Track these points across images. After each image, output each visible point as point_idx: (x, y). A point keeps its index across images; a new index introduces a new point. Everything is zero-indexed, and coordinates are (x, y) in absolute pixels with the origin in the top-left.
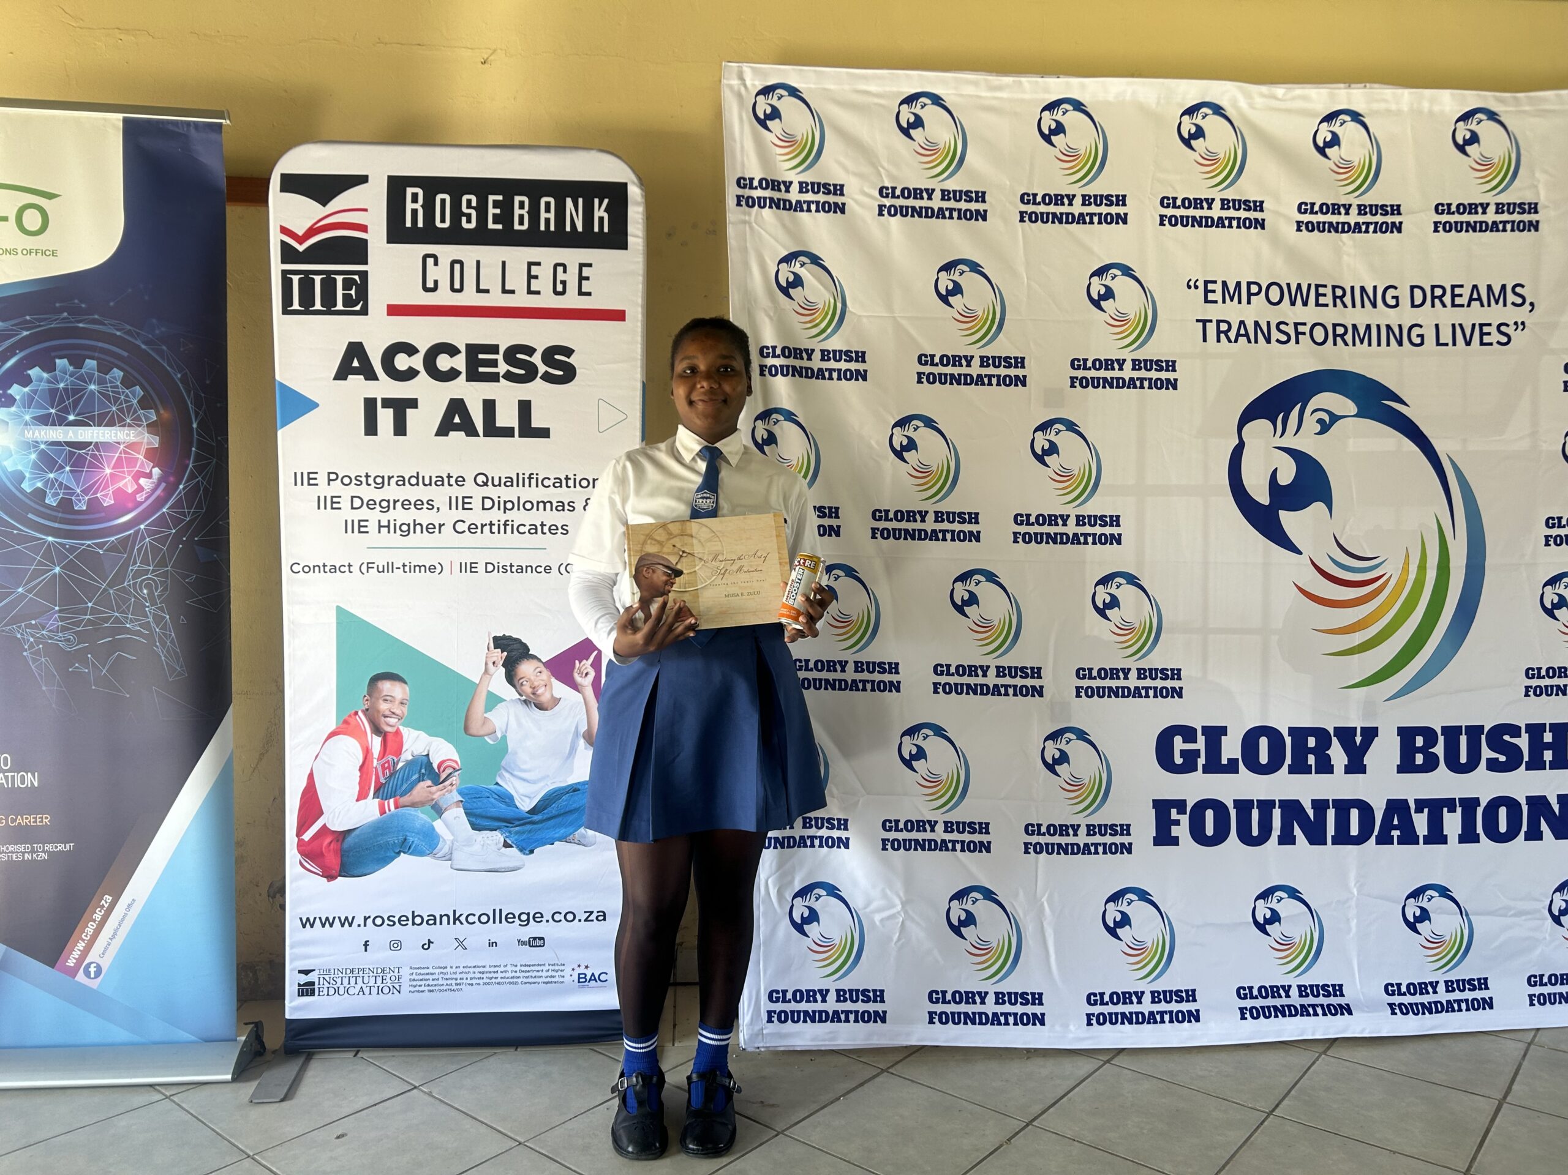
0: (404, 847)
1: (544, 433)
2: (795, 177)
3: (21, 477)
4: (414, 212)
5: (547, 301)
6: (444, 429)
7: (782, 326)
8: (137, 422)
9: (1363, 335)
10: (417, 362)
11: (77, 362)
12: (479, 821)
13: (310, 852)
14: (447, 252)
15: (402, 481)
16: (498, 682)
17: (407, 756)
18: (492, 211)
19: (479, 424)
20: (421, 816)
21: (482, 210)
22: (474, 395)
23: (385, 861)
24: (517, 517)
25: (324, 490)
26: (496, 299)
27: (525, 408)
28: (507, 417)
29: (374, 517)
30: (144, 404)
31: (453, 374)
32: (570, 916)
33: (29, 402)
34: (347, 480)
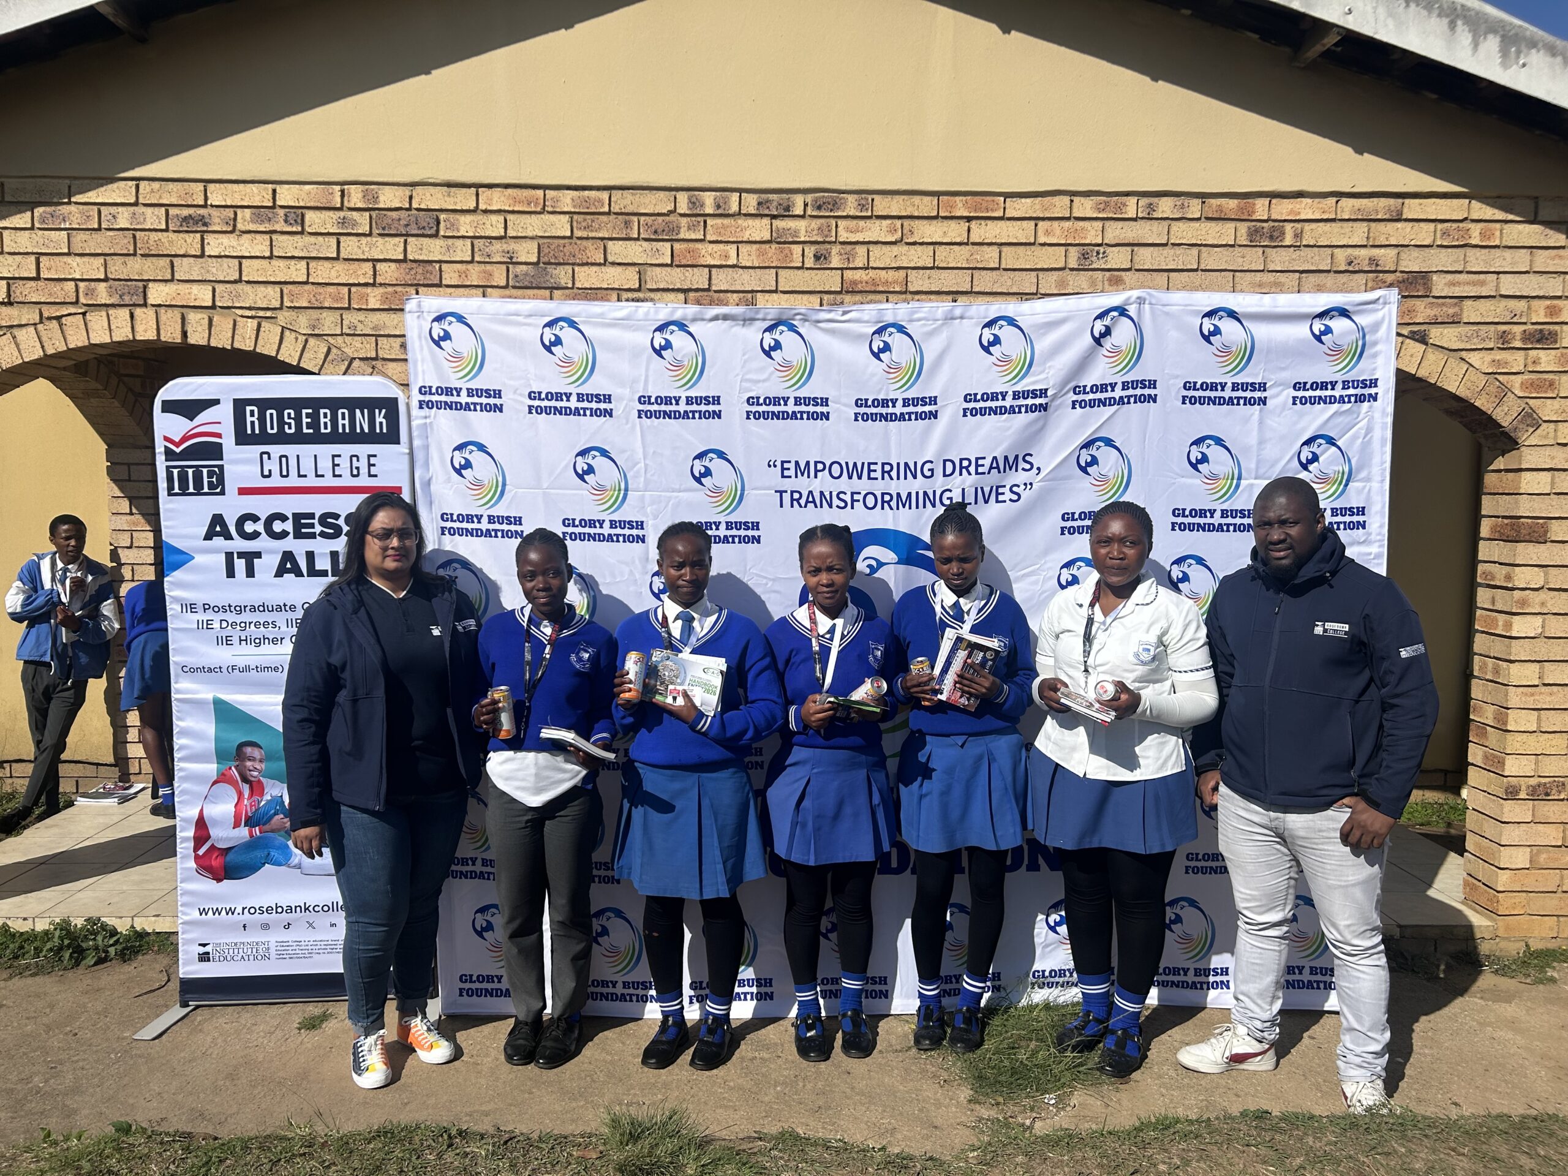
0: (268, 860)
2: (463, 385)
4: (253, 423)
5: (344, 481)
6: (280, 573)
9: (905, 501)
10: (260, 527)
13: (202, 863)
14: (276, 450)
15: (253, 609)
18: (305, 420)
19: (304, 568)
20: (279, 838)
21: (298, 419)
22: (299, 548)
23: (254, 869)
25: (202, 615)
26: (311, 481)
28: (322, 562)
29: (236, 634)
31: (284, 535)
34: (216, 609)
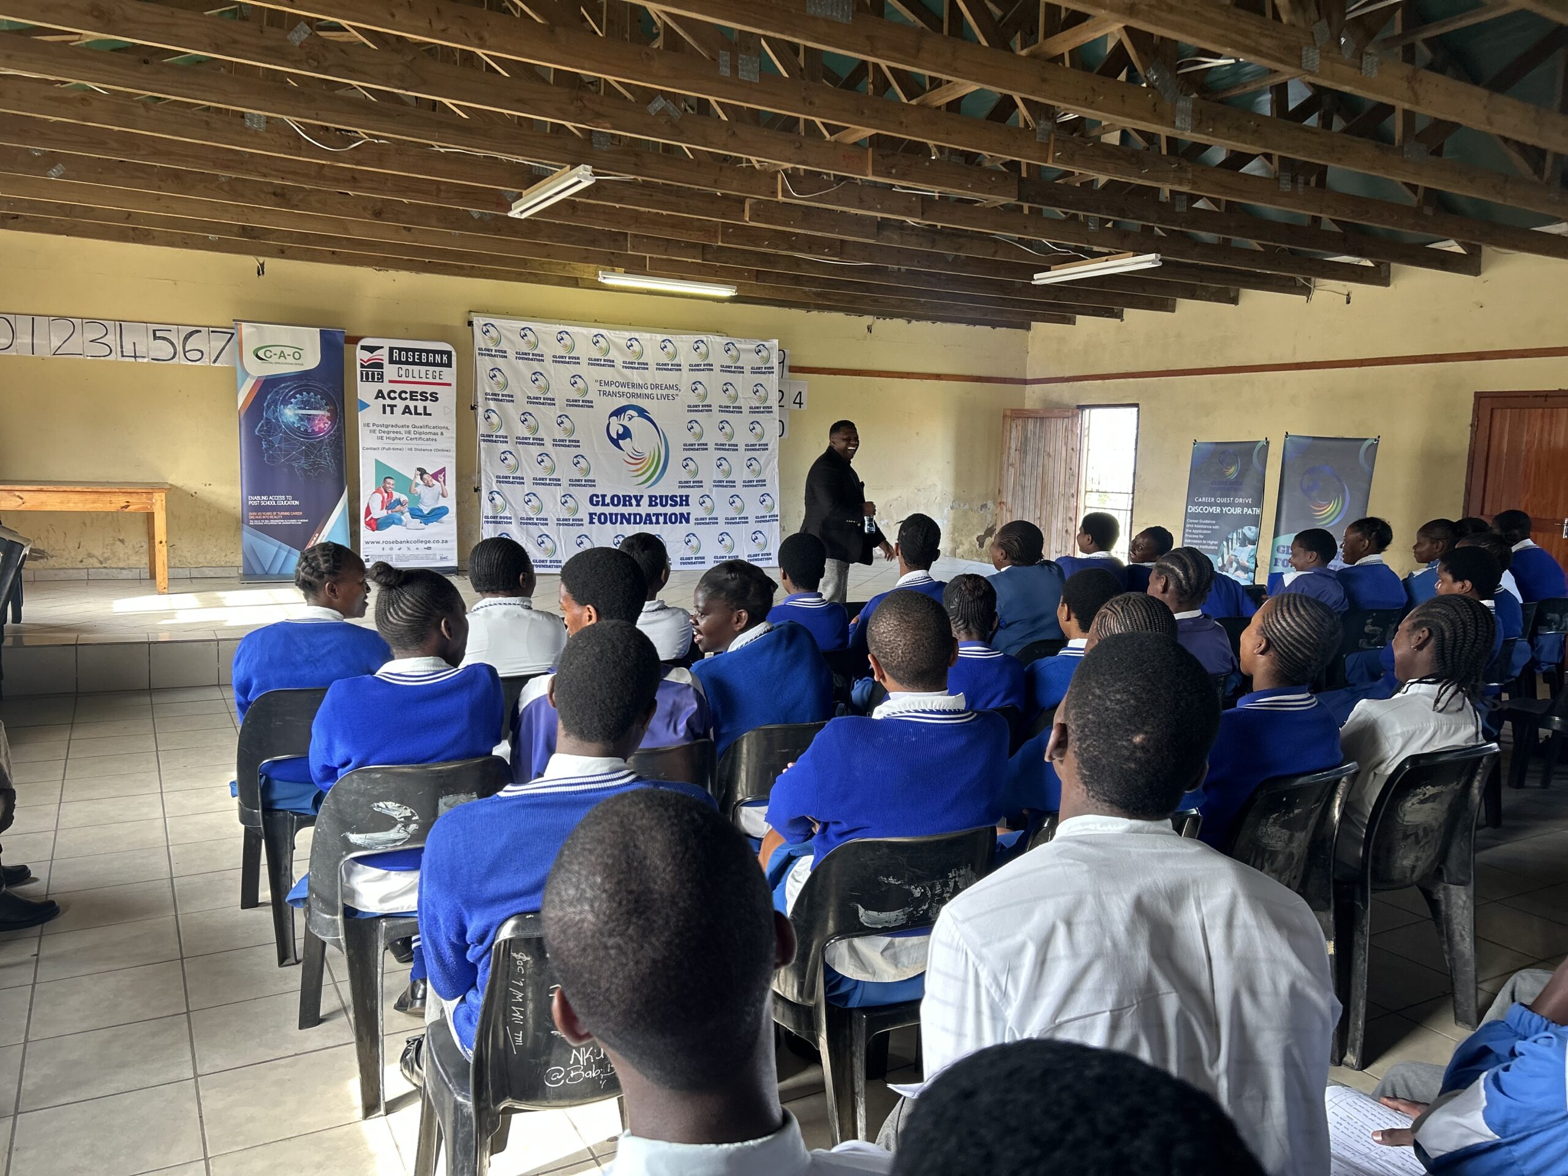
0: (393, 523)
1: (430, 415)
2: (494, 348)
3: (294, 423)
4: (396, 356)
5: (431, 380)
6: (403, 413)
7: (491, 388)
8: (324, 409)
9: (639, 396)
10: (397, 395)
11: (308, 393)
12: (413, 516)
13: (368, 524)
14: (404, 367)
15: (392, 426)
16: (418, 480)
17: (394, 499)
18: (416, 357)
19: (413, 412)
20: (398, 515)
21: (414, 356)
22: (412, 404)
23: (389, 526)
24: (423, 436)
25: (372, 428)
26: (417, 380)
27: (425, 408)
28: (420, 410)
29: (385, 435)
30: (326, 404)
31: (406, 399)
32: (438, 542)
33: (296, 403)
34: (378, 426)
